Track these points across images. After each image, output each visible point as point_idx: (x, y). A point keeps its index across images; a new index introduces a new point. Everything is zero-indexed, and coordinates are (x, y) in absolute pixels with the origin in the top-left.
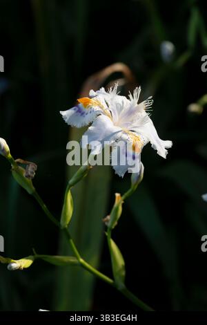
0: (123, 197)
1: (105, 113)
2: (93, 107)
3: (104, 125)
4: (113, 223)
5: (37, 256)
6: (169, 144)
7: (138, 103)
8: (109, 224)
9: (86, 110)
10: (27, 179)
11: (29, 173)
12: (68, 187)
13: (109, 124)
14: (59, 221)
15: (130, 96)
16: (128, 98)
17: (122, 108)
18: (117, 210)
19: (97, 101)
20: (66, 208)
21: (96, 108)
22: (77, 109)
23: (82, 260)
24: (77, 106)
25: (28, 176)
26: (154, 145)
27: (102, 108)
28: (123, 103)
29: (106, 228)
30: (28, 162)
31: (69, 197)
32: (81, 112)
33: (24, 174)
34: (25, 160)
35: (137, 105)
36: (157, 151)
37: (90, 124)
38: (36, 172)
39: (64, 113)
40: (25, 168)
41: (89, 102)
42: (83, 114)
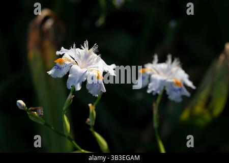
0: (94, 105)
1: (73, 64)
2: (66, 63)
3: (76, 71)
4: (92, 122)
6: (113, 66)
7: (89, 49)
9: (62, 66)
10: (40, 117)
11: (40, 114)
12: (63, 113)
13: (78, 69)
15: (82, 47)
16: (81, 49)
17: (80, 56)
18: (93, 114)
19: (66, 58)
21: (68, 63)
22: (56, 67)
24: (56, 65)
27: (70, 61)
28: (79, 53)
30: (37, 108)
31: (66, 118)
32: (59, 68)
34: (35, 107)
35: (88, 51)
37: (68, 73)
39: (50, 73)
40: (36, 112)
41: (62, 60)
42: (61, 69)
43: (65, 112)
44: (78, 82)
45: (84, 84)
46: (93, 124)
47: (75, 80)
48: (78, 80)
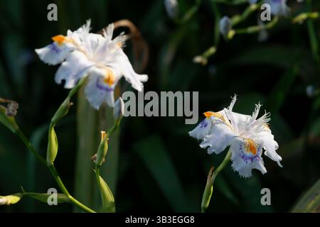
0: (108, 134)
1: (78, 49)
2: (67, 44)
3: (77, 61)
4: (100, 159)
5: (25, 193)
7: (113, 38)
8: (96, 162)
9: (61, 47)
10: (9, 117)
11: (10, 111)
12: (51, 124)
14: (45, 158)
15: (105, 34)
16: (103, 36)
17: (97, 45)
18: (103, 146)
19: (71, 38)
20: (51, 145)
21: (70, 45)
22: (52, 47)
23: (70, 197)
24: (52, 45)
25: (10, 115)
26: (128, 79)
27: (76, 44)
28: (98, 40)
29: (93, 165)
30: (8, 101)
32: (56, 50)
33: (6, 113)
35: (111, 41)
37: (65, 60)
38: (17, 110)
40: (7, 107)
41: (64, 40)
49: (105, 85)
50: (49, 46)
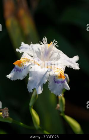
2: (25, 64)
6: (76, 58)
8: (61, 109)
9: (21, 68)
12: (30, 108)
15: (41, 43)
17: (40, 53)
18: (62, 100)
21: (27, 64)
22: (16, 69)
24: (15, 68)
26: (69, 66)
29: (60, 112)
36: (72, 68)
39: (9, 76)
41: (20, 62)
42: (20, 71)
43: (32, 107)
44: (39, 84)
45: (45, 87)
46: (64, 110)
47: (36, 83)
48: (39, 82)
49: (60, 80)
50: (13, 70)
